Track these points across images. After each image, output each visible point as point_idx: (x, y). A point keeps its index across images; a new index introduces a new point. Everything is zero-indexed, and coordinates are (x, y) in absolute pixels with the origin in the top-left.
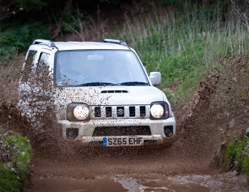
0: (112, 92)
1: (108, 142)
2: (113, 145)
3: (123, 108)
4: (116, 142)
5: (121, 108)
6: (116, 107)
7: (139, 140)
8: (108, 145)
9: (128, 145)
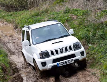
0: (56, 43)
1: (59, 65)
2: (61, 65)
3: (62, 49)
4: (63, 64)
5: (61, 49)
6: (59, 49)
7: (72, 61)
8: (59, 66)
9: (68, 63)
